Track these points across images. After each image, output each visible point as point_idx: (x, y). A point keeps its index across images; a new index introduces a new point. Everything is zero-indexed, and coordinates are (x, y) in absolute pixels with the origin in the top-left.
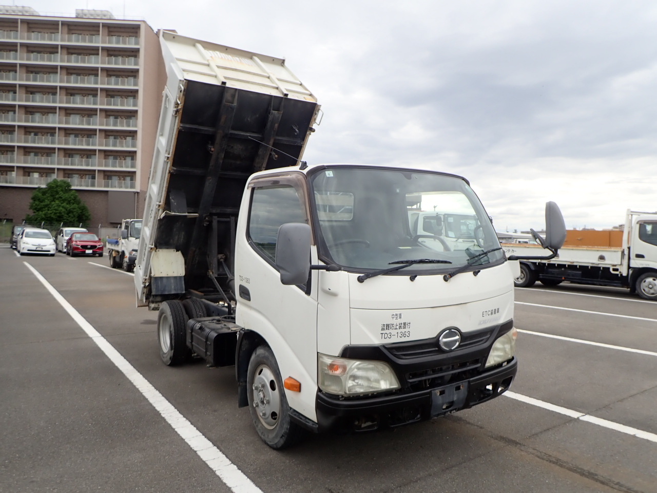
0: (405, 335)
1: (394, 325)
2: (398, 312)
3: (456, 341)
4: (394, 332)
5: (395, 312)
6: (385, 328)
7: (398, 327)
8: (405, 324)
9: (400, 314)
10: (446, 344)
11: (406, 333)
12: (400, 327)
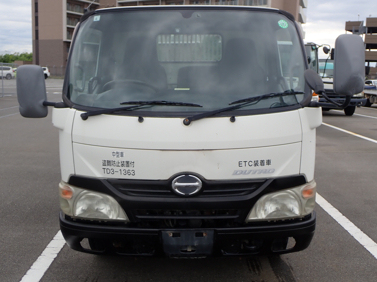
0: (129, 173)
1: (116, 162)
2: (120, 151)
3: (195, 187)
4: (116, 169)
5: (116, 150)
6: (107, 164)
7: (120, 165)
8: (128, 162)
9: (122, 153)
10: (179, 188)
11: (131, 172)
12: (123, 165)
